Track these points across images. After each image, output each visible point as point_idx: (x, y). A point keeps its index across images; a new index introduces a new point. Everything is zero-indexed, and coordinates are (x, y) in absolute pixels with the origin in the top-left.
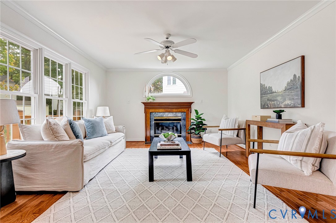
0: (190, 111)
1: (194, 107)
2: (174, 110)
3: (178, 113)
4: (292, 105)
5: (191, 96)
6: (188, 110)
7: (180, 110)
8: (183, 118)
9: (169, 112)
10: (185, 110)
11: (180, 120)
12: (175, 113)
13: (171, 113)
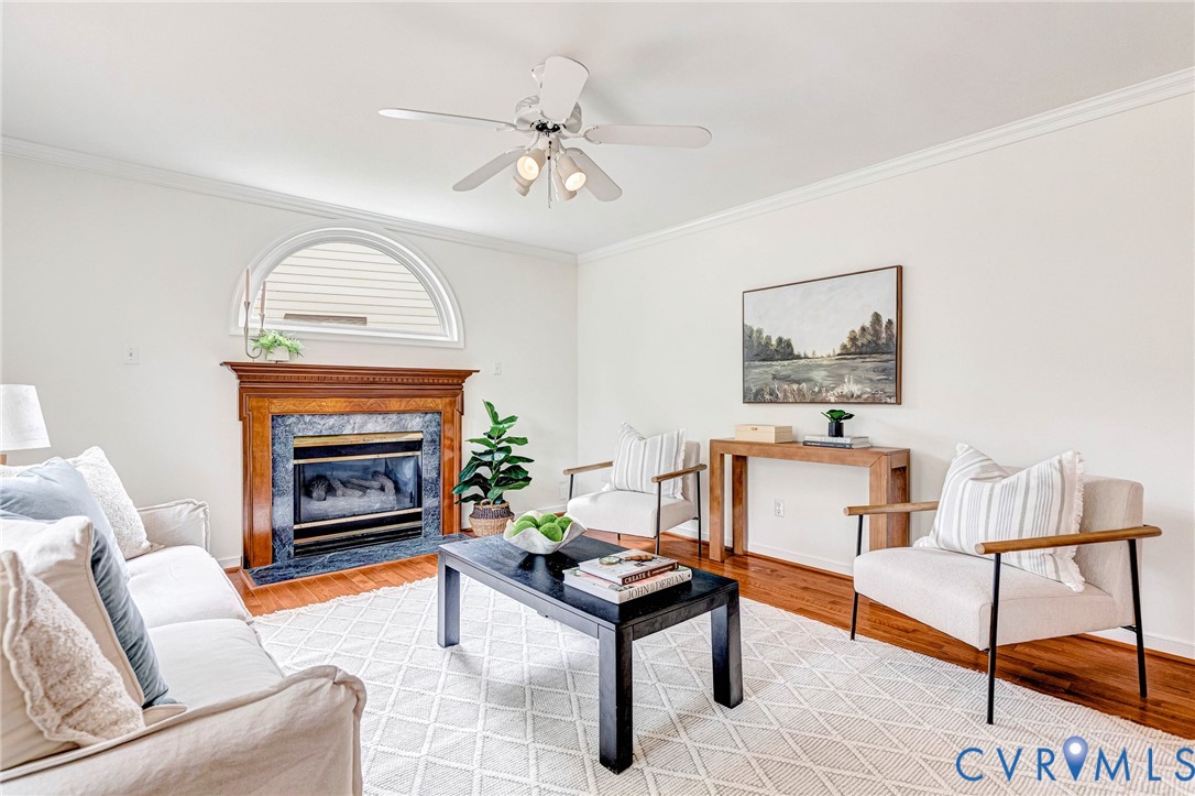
0: (458, 406)
1: (474, 392)
2: (394, 404)
3: (407, 416)
4: (865, 396)
5: (462, 346)
6: (453, 404)
7: (420, 402)
8: (429, 438)
9: (371, 412)
10: (440, 403)
11: (416, 446)
12: (394, 417)
13: (380, 417)
